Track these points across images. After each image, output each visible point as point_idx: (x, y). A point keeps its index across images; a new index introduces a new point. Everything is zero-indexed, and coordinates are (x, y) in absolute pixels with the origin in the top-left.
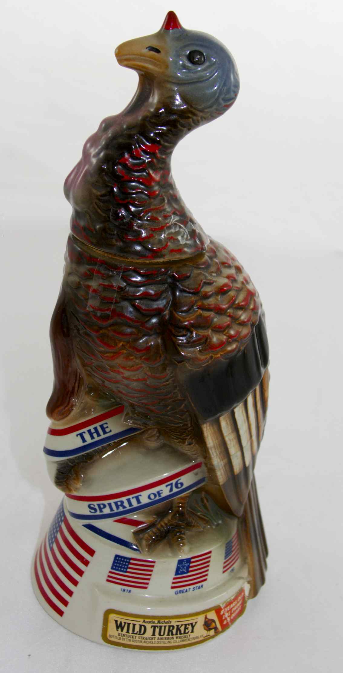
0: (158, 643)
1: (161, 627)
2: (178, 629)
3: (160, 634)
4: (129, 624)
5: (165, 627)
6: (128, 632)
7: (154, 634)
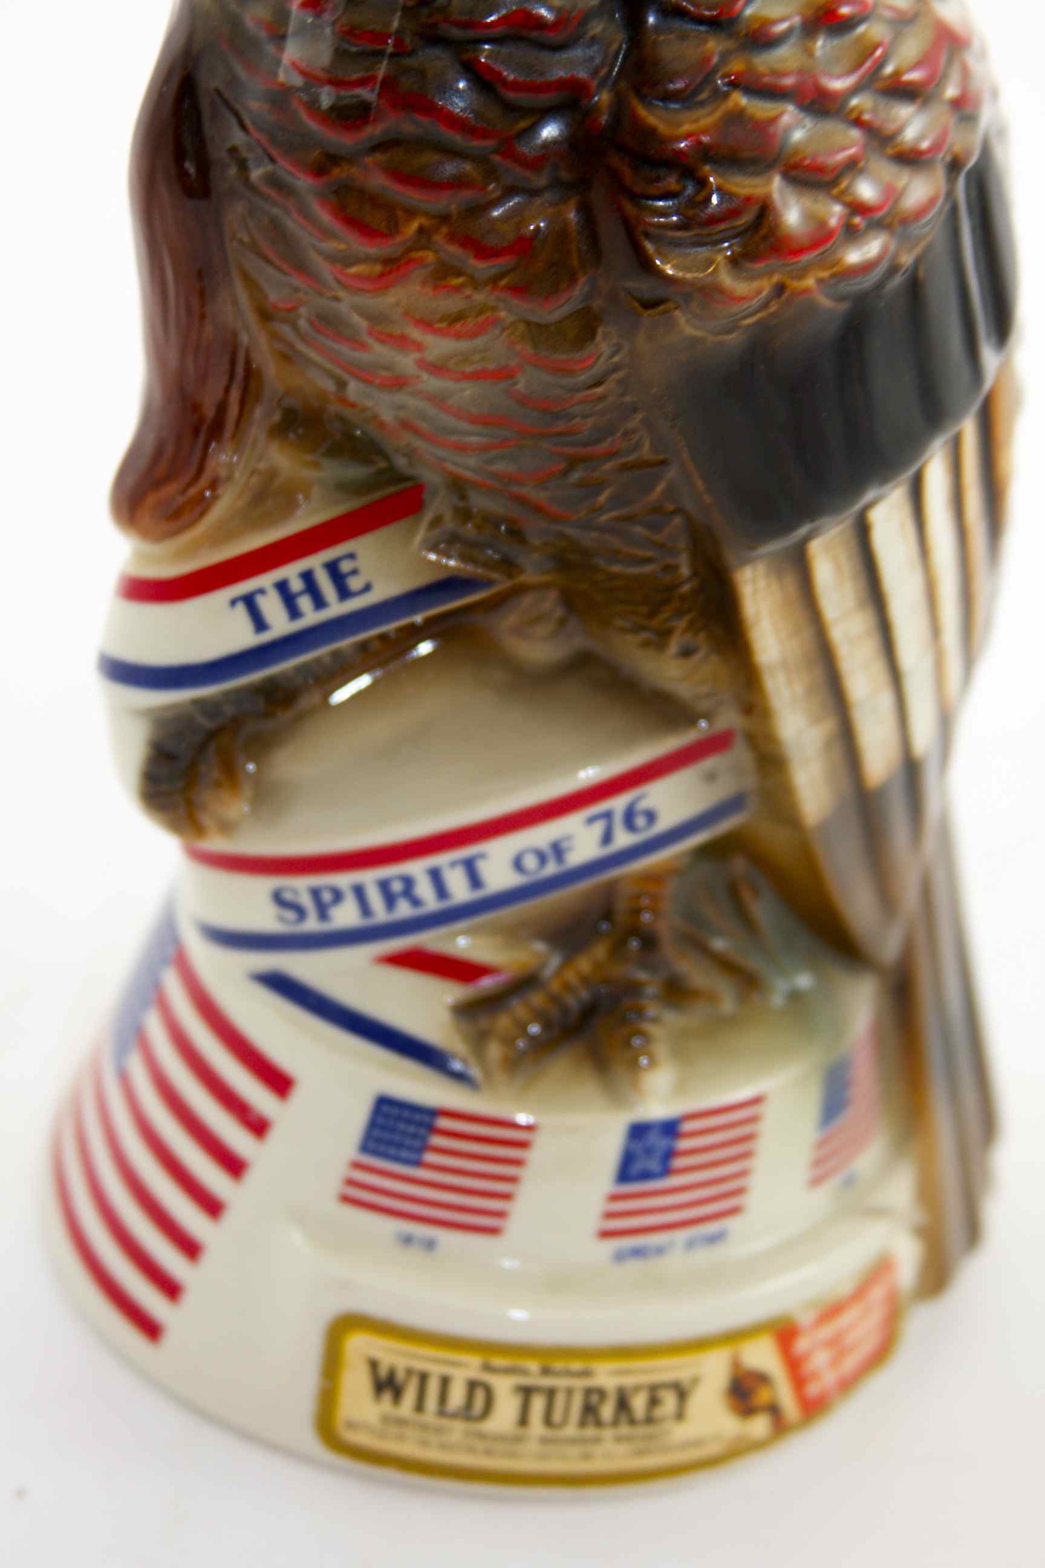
0: (543, 1456)
1: (551, 1393)
2: (623, 1404)
3: (548, 1421)
4: (424, 1378)
5: (570, 1392)
6: (420, 1407)
7: (523, 1420)
